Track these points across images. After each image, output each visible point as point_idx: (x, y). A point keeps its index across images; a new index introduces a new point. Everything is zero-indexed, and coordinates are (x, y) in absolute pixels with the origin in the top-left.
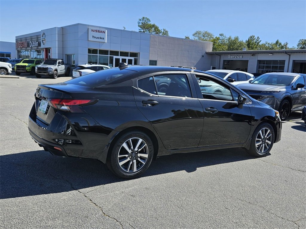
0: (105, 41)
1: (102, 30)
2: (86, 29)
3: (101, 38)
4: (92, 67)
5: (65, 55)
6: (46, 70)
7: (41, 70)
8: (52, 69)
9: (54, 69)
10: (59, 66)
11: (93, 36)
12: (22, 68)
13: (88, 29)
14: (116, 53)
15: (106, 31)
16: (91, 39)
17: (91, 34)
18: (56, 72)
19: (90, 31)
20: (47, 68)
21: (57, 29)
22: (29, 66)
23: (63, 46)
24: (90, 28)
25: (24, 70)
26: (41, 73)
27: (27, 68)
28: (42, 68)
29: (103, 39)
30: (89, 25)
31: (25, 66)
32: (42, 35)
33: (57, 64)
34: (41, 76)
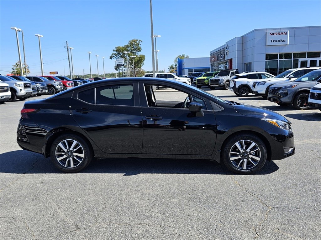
0: (287, 43)
1: (283, 31)
2: (263, 34)
3: (281, 41)
4: (248, 75)
5: (244, 64)
6: (217, 82)
7: (214, 82)
8: (223, 80)
9: (225, 80)
10: (231, 77)
11: (272, 40)
12: (201, 81)
13: (266, 34)
14: (302, 55)
15: (289, 31)
16: (269, 43)
17: (269, 38)
18: (228, 82)
19: (268, 35)
20: (219, 80)
21: (237, 38)
22: (207, 79)
23: (243, 55)
24: (269, 32)
25: (203, 83)
26: (213, 84)
27: (205, 81)
28: (214, 80)
29: (285, 41)
30: (266, 29)
31: (204, 80)
32: (226, 48)
33: (230, 75)
34: (215, 88)
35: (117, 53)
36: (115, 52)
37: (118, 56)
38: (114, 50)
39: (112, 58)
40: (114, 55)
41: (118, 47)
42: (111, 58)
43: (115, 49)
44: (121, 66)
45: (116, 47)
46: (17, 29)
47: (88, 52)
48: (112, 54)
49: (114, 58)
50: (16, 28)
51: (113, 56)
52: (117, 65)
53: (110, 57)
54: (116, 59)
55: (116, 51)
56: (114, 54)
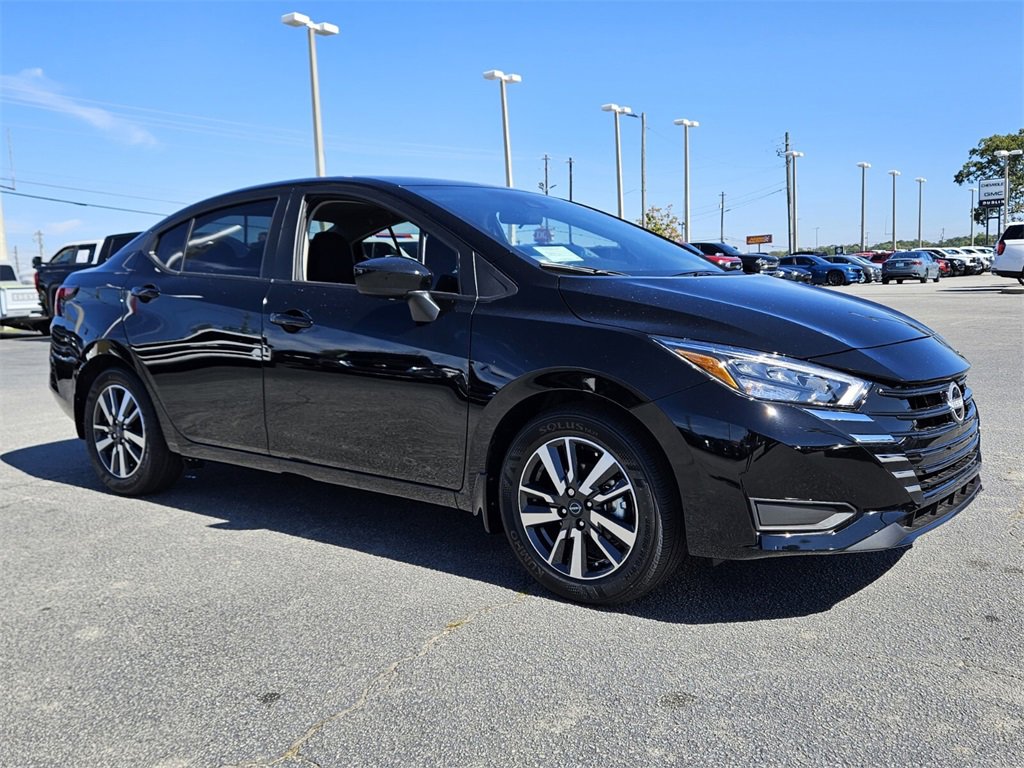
35: (984, 160)
36: (976, 158)
37: (987, 170)
38: (973, 152)
39: (965, 180)
40: (973, 169)
41: (991, 140)
42: (959, 179)
43: (977, 148)
44: (995, 206)
45: (982, 140)
46: (618, 110)
47: (859, 163)
48: (967, 166)
49: (972, 178)
50: (615, 107)
51: (969, 174)
52: (981, 203)
53: (956, 177)
54: (976, 183)
55: (982, 154)
56: (975, 165)
